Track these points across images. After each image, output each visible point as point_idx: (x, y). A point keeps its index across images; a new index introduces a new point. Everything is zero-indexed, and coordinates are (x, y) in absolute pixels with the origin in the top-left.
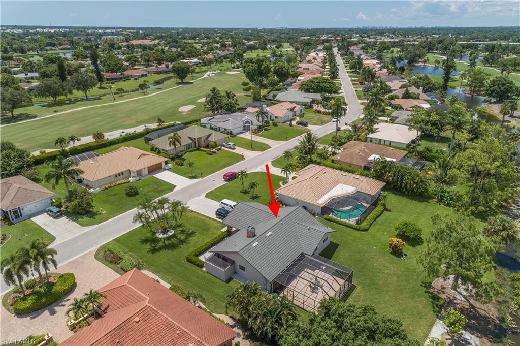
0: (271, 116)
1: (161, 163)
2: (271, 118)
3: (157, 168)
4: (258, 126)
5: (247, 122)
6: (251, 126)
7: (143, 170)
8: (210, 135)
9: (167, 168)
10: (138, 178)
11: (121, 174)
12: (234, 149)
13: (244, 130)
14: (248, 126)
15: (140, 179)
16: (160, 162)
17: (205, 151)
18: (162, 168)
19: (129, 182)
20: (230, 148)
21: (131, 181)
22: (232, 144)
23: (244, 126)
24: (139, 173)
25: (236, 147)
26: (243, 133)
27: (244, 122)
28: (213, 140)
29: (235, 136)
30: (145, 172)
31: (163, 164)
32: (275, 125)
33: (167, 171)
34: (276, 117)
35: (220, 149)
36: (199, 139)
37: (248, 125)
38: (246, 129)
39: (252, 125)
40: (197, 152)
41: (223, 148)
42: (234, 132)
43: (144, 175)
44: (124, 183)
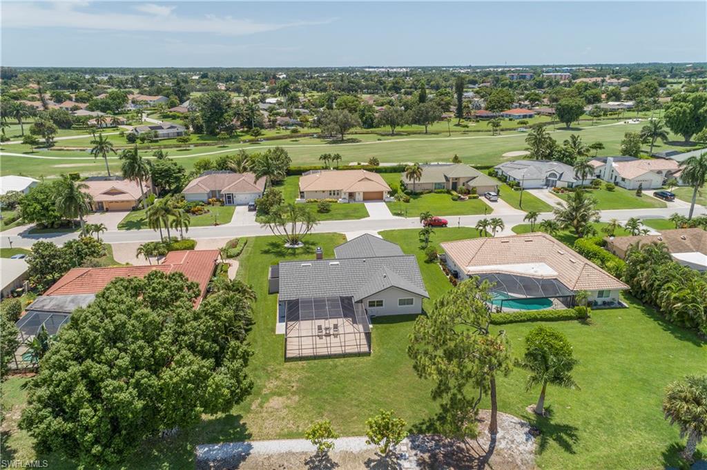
0: (616, 177)
1: (382, 192)
2: (615, 180)
3: (376, 197)
4: (568, 182)
5: (553, 175)
6: (558, 182)
7: (357, 194)
8: (475, 178)
9: (386, 200)
10: (347, 201)
11: (332, 193)
13: (546, 185)
14: (553, 181)
15: (349, 203)
16: (381, 190)
17: (452, 196)
18: (382, 199)
19: (336, 202)
20: (489, 199)
21: (338, 202)
23: (547, 180)
24: (351, 195)
26: (542, 188)
27: (548, 174)
28: (472, 185)
29: (524, 189)
30: (359, 197)
31: (386, 195)
34: (623, 179)
35: (475, 198)
36: (458, 180)
37: (555, 179)
40: (446, 195)
42: (525, 184)
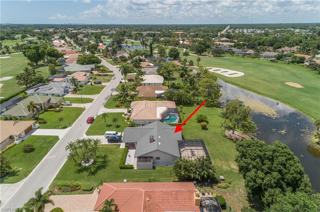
4: (73, 88)
5: (66, 87)
6: (69, 90)
8: (50, 99)
10: (21, 140)
12: (71, 105)
15: (23, 140)
17: (53, 111)
18: (32, 128)
20: (68, 105)
21: (17, 143)
22: (69, 102)
23: (65, 90)
25: (72, 104)
27: (64, 88)
28: (55, 102)
30: (24, 134)
31: (33, 126)
32: (81, 86)
33: (38, 129)
35: (62, 107)
36: (44, 104)
37: (67, 89)
38: (66, 92)
39: (70, 88)
40: (46, 112)
41: (63, 106)
42: (60, 95)
43: (23, 136)
44: (12, 147)
